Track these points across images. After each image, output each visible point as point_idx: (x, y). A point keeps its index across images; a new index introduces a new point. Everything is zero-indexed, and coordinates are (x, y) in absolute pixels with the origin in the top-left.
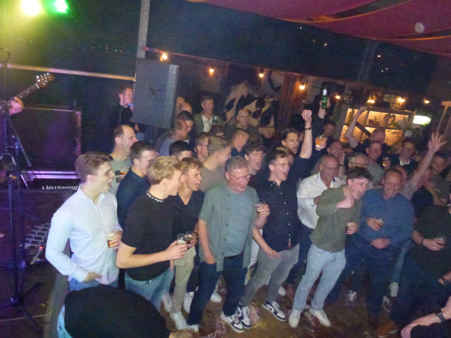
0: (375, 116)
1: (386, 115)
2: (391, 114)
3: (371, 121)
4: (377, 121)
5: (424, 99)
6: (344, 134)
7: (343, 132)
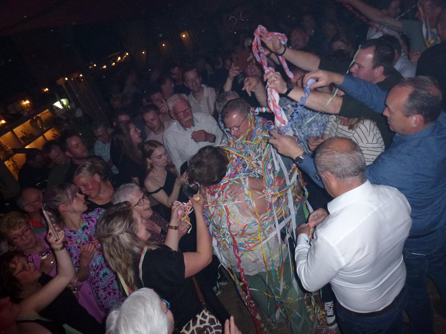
0: (22, 131)
1: (30, 122)
2: (34, 118)
3: (23, 138)
4: (28, 133)
5: (42, 89)
6: (14, 170)
7: (11, 169)
